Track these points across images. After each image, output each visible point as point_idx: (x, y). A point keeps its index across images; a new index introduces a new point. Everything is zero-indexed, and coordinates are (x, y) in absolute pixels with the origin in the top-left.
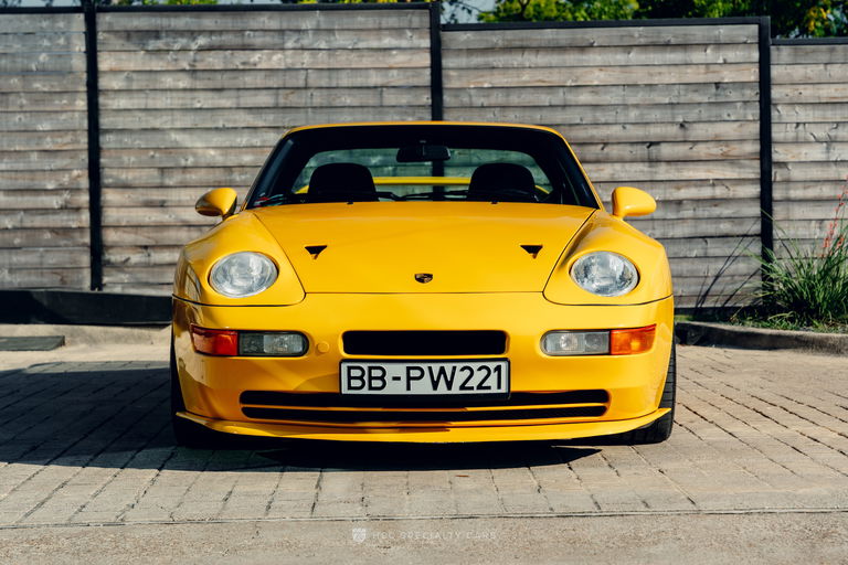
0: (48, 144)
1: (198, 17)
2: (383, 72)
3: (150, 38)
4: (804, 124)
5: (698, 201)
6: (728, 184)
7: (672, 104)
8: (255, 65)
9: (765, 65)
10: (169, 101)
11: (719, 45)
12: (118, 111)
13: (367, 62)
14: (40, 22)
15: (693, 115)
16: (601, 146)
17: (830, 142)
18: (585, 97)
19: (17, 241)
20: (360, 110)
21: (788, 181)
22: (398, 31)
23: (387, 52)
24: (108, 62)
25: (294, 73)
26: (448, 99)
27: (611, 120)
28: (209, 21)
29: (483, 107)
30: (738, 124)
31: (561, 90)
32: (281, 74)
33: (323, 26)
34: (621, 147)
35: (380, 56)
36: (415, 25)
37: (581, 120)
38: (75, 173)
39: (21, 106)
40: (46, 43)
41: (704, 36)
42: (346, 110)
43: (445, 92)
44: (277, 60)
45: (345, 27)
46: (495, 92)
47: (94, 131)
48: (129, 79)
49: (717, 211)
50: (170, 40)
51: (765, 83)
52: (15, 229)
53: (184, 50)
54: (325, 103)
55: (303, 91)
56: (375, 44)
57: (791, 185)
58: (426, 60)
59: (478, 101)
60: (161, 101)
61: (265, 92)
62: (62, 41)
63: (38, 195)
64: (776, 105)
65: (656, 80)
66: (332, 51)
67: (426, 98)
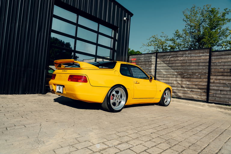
2: (200, 60)
3: (164, 56)
8: (178, 59)
12: (159, 66)
13: (197, 58)
14: (151, 55)
20: (195, 66)
22: (203, 53)
23: (201, 56)
24: (158, 60)
25: (184, 60)
28: (172, 53)
29: (219, 65)
32: (182, 61)
33: (190, 53)
35: (199, 57)
36: (206, 52)
39: (148, 66)
42: (192, 66)
43: (211, 63)
44: (182, 58)
45: (194, 53)
47: (156, 69)
50: (167, 56)
53: (169, 58)
54: (189, 65)
55: (186, 63)
56: (199, 55)
58: (208, 57)
61: (180, 63)
62: (153, 57)
66: (191, 57)
67: (208, 64)
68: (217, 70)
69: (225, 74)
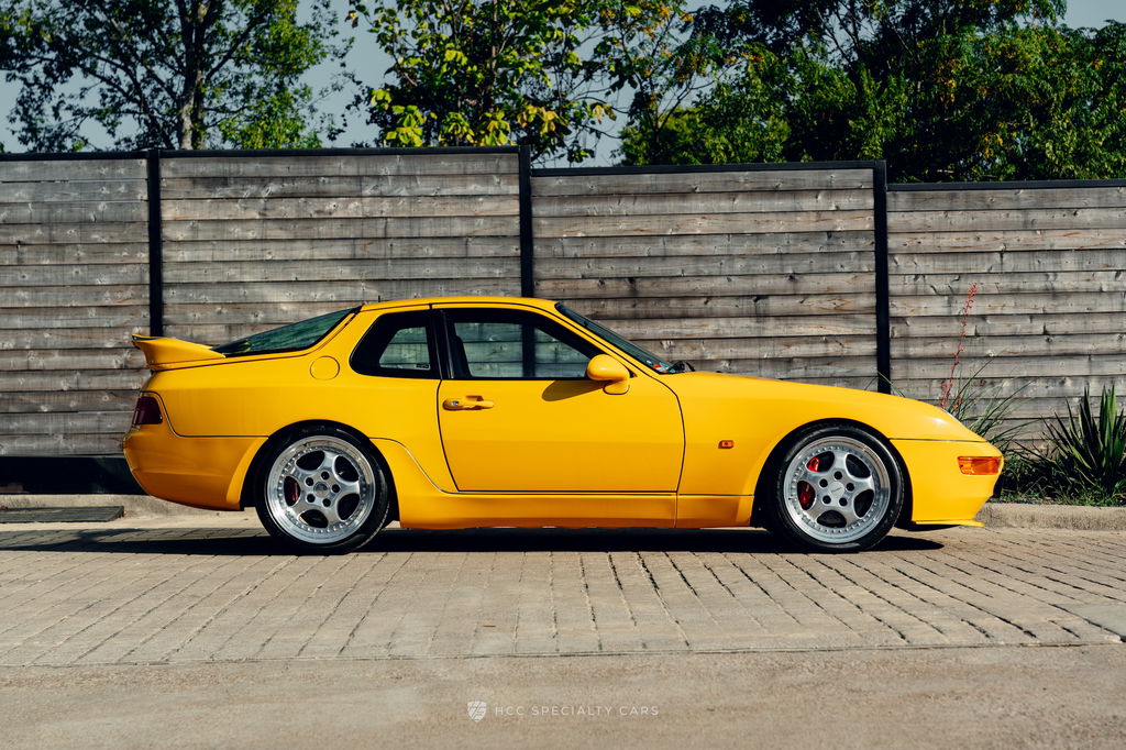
0: (107, 299)
1: (268, 163)
2: (470, 221)
3: (217, 185)
4: (924, 275)
5: (809, 359)
6: (841, 341)
7: (781, 254)
8: (330, 213)
9: (880, 212)
10: (237, 252)
11: (831, 191)
12: (183, 263)
13: (451, 210)
14: (99, 168)
15: (803, 266)
16: (705, 300)
17: (952, 295)
18: (686, 247)
19: (73, 404)
20: (443, 261)
21: (906, 338)
22: (485, 177)
23: (473, 199)
24: (173, 210)
25: (372, 222)
26: (538, 249)
27: (715, 271)
28: (281, 167)
29: (576, 258)
30: (852, 276)
31: (661, 240)
32: (358, 223)
33: (404, 172)
34: (726, 301)
35: (465, 203)
36: (502, 170)
37: (683, 271)
38: (136, 330)
39: (78, 259)
40: (105, 191)
41: (815, 181)
42: (427, 261)
43: (535, 242)
44: (353, 208)
45: (428, 172)
46: (590, 242)
47: (157, 285)
48: (194, 229)
49: (830, 370)
50: (239, 187)
51: (881, 231)
52: (71, 391)
53: (254, 197)
54: (406, 254)
55: (383, 242)
56: (460, 191)
57: (910, 342)
58: (514, 207)
59: (572, 251)
60: (231, 253)
61: (340, 243)
62: (122, 189)
63: (97, 355)
64: (893, 255)
65: (763, 229)
66: (414, 198)
67: (514, 249)
68: (567, 284)
69: (611, 308)
